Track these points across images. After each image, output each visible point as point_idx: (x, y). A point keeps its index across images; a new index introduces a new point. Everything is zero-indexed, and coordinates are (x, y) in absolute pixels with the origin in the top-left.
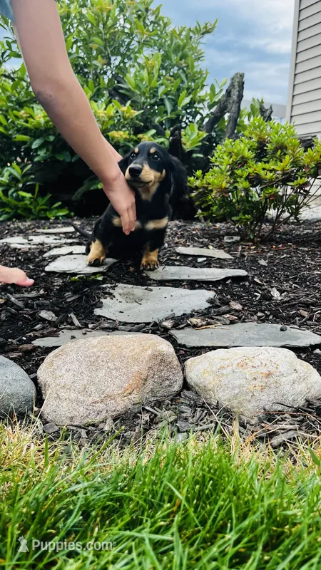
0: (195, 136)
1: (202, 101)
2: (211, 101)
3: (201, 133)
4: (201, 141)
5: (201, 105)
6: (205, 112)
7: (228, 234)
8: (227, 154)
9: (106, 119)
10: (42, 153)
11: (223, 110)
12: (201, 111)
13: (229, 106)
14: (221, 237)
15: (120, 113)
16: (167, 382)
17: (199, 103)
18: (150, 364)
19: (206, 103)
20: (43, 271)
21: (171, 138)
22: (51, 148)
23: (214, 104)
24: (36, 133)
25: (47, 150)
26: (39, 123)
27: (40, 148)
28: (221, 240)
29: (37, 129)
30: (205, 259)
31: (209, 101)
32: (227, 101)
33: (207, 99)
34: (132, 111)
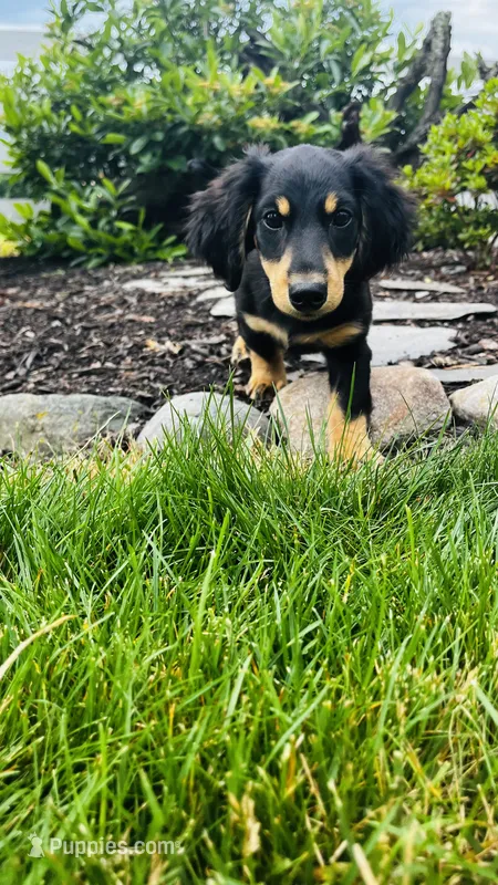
0: (379, 116)
1: (384, 60)
2: (400, 59)
3: (388, 113)
4: (388, 126)
5: (382, 68)
6: (388, 79)
7: (445, 264)
8: (447, 138)
9: (244, 99)
10: (146, 160)
11: (418, 74)
12: (381, 78)
13: (429, 66)
14: (437, 268)
15: (262, 90)
16: (434, 416)
17: (380, 63)
18: (414, 394)
19: (390, 64)
20: (210, 315)
21: (345, 124)
22: (159, 152)
23: (406, 64)
24: (135, 129)
25: (154, 155)
26: (140, 114)
27: (143, 152)
28: (438, 272)
29: (136, 122)
30: (427, 293)
31: (397, 59)
32: (424, 58)
33: (391, 56)
34: (282, 84)
